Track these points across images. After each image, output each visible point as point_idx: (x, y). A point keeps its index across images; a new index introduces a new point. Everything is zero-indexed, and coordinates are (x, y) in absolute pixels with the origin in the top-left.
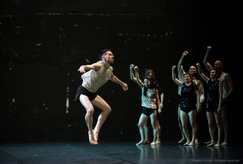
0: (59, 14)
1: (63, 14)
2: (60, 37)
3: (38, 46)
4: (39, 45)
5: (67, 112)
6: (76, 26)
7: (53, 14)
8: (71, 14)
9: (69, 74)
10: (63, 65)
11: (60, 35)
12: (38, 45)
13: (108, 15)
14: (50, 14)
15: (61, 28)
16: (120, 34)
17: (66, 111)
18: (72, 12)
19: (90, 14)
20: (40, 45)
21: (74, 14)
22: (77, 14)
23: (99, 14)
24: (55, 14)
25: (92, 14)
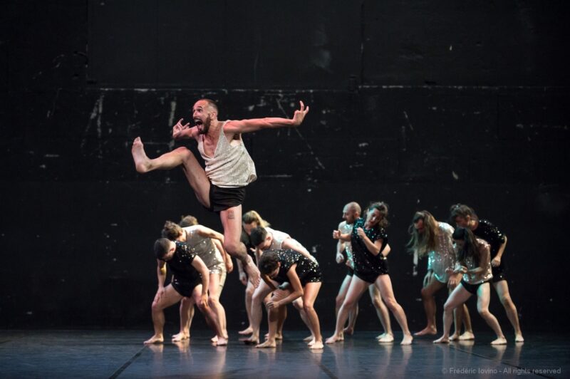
0: (401, 87)
1: (410, 87)
2: (404, 131)
3: (362, 147)
4: (364, 145)
5: (415, 273)
6: (434, 108)
7: (391, 87)
8: (425, 87)
9: (419, 201)
10: (408, 184)
11: (403, 127)
12: (360, 145)
13: (497, 88)
14: (384, 87)
15: (405, 113)
16: (518, 125)
17: (413, 272)
18: (427, 83)
19: (460, 87)
20: (366, 146)
21: (430, 87)
22: (437, 86)
23: (479, 87)
24: (394, 86)
25: (466, 87)
